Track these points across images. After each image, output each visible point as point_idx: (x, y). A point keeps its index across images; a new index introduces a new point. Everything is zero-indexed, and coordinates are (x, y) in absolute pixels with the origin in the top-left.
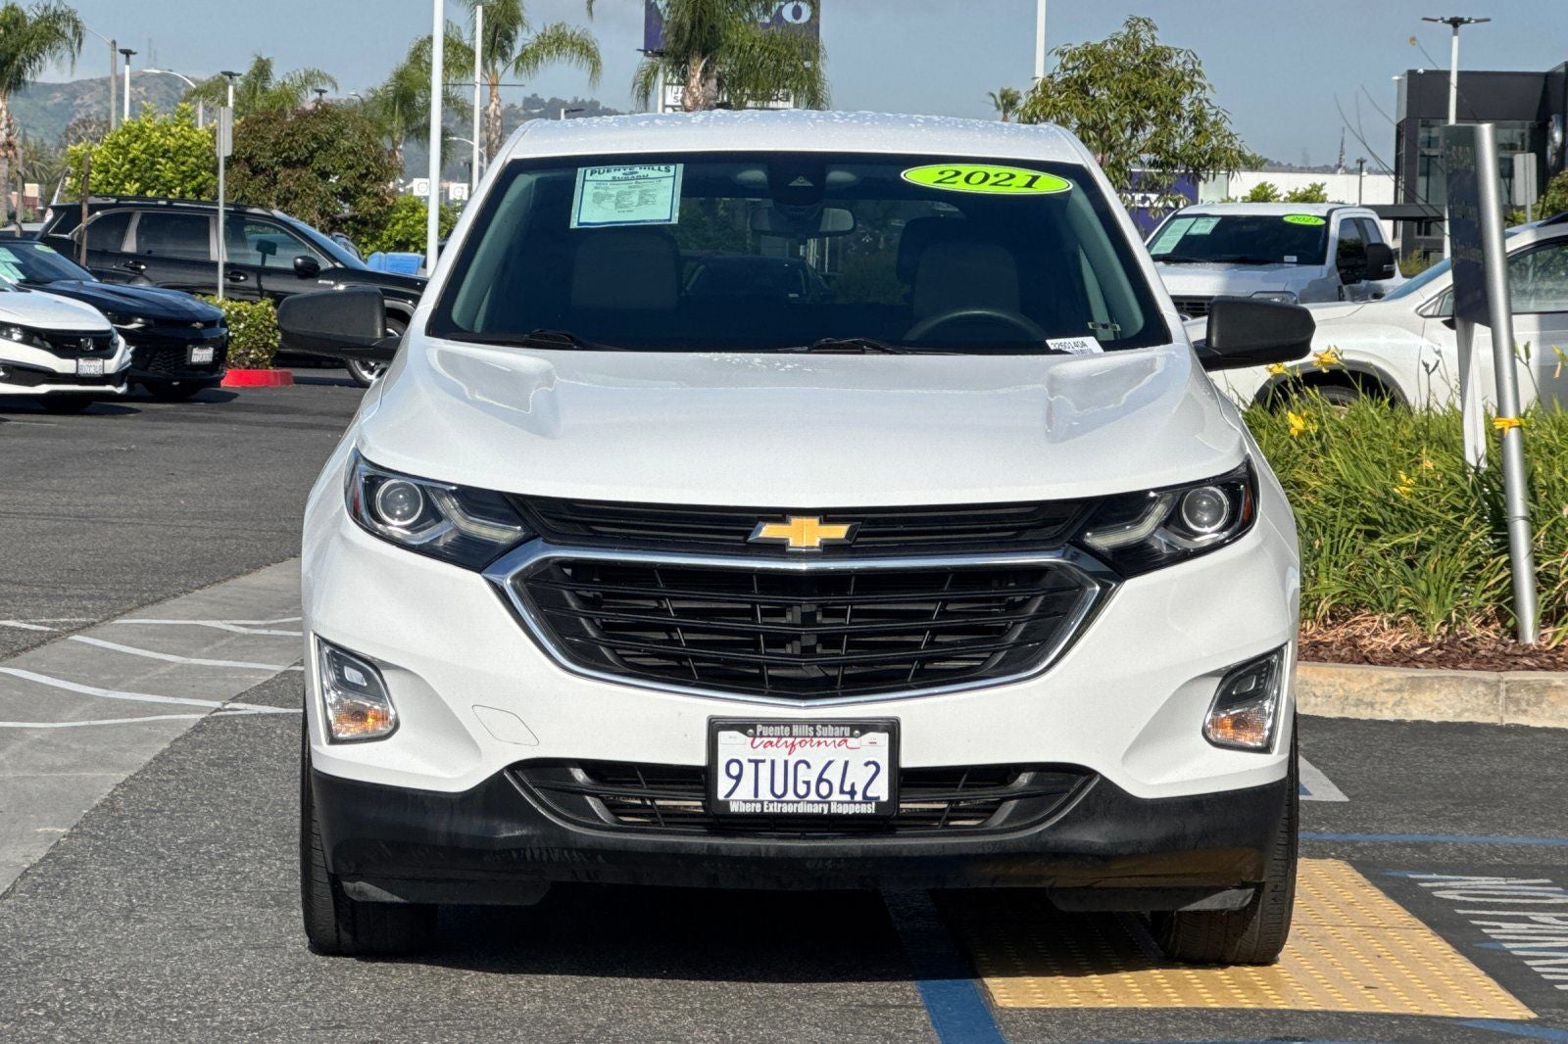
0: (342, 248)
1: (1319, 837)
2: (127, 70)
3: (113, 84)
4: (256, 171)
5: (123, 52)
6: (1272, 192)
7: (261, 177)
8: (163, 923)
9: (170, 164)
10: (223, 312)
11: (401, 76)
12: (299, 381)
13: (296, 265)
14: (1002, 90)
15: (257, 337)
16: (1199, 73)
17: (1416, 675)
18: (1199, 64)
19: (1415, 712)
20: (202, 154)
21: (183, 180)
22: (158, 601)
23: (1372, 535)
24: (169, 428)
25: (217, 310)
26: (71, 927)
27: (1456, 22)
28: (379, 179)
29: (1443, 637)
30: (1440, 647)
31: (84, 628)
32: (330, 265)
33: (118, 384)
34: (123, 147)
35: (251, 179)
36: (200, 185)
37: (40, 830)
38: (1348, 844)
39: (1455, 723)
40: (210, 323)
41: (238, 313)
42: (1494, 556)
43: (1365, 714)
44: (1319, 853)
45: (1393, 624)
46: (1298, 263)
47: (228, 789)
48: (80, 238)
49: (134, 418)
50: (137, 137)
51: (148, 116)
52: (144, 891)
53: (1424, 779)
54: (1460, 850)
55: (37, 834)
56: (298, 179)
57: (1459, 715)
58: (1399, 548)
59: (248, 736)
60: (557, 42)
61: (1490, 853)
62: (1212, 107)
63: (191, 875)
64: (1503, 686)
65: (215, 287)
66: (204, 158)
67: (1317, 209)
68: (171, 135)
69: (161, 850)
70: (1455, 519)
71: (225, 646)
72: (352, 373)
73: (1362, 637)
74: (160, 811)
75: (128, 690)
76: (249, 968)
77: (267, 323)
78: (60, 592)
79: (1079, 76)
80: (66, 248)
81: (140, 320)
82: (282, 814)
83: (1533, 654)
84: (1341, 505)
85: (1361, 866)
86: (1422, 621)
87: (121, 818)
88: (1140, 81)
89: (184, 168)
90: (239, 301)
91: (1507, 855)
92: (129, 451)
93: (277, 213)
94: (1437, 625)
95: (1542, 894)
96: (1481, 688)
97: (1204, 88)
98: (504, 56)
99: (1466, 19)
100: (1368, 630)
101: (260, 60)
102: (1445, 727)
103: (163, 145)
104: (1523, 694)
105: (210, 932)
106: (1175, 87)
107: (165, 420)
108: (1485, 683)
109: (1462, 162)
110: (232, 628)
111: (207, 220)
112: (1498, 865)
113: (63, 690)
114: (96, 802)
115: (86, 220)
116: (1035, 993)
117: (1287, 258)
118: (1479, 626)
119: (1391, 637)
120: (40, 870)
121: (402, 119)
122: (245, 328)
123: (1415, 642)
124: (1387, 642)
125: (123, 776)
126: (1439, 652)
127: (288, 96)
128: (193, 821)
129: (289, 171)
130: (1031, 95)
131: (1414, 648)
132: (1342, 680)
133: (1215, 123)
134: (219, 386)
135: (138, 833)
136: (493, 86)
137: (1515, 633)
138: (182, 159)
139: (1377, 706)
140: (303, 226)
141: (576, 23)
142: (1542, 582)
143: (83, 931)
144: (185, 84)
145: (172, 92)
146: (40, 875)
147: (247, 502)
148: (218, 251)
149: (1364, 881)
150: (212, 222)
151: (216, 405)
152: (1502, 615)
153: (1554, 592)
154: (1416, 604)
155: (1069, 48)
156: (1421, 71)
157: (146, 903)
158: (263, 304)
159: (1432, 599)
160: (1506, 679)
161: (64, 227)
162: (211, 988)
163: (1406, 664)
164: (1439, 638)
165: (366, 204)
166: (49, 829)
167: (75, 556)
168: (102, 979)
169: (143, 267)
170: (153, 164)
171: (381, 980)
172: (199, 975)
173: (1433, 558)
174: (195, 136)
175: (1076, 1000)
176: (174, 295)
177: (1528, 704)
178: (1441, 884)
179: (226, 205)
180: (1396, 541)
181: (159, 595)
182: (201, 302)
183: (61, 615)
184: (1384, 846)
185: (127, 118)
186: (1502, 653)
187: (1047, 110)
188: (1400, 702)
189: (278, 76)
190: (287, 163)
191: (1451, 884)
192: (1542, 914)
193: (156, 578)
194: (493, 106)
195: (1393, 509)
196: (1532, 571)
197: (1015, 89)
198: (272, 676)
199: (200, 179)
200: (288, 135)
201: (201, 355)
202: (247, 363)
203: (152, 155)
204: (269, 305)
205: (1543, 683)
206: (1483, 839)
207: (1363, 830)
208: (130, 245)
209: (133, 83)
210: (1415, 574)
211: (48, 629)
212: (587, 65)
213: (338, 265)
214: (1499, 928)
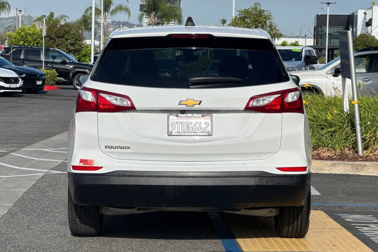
0: (71, 57)
1: (315, 204)
2: (20, 15)
3: (17, 18)
4: (51, 39)
5: (19, 11)
6: (287, 43)
7: (52, 40)
8: (37, 230)
9: (31, 37)
10: (44, 73)
11: (84, 16)
12: (62, 88)
13: (61, 61)
14: (222, 19)
15: (52, 78)
16: (271, 16)
17: (334, 163)
18: (271, 14)
19: (334, 172)
20: (38, 35)
21: (34, 41)
22: (31, 144)
23: (322, 129)
24: (32, 100)
25: (43, 72)
26: (14, 231)
27: (328, 4)
28: (80, 41)
29: (340, 153)
30: (339, 156)
31: (14, 151)
32: (69, 61)
33: (20, 90)
34: (20, 33)
35: (50, 41)
36: (38, 42)
37: (6, 205)
38: (322, 206)
39: (343, 174)
40: (41, 75)
41: (48, 73)
42: (351, 134)
43: (322, 172)
44: (316, 209)
45: (328, 150)
46: (295, 60)
47: (51, 193)
48: (10, 55)
49: (23, 98)
50: (23, 31)
51: (25, 26)
52: (32, 221)
53: (338, 189)
54: (350, 208)
55: (5, 206)
56: (61, 41)
57: (344, 172)
58: (329, 132)
59: (55, 179)
60: (120, 8)
61: (357, 209)
62: (274, 24)
63: (43, 217)
64: (355, 165)
65: (42, 67)
66: (38, 36)
67: (300, 48)
68: (31, 30)
69: (36, 210)
70: (342, 125)
71: (48, 155)
72: (74, 86)
73: (320, 153)
74: (35, 199)
75: (25, 167)
76: (59, 242)
77: (54, 75)
78: (8, 142)
79: (243, 17)
80: (7, 58)
81: (25, 75)
82: (65, 200)
83: (361, 158)
84: (315, 122)
85: (326, 212)
86: (335, 150)
87: (25, 201)
88: (257, 18)
89: (34, 38)
90: (48, 70)
91: (361, 209)
92: (23, 106)
93: (57, 49)
94: (338, 150)
95: (371, 219)
96: (350, 166)
97: (272, 19)
98: (108, 11)
99: (331, 3)
100: (322, 152)
101: (51, 12)
102: (341, 175)
103: (29, 33)
104: (360, 167)
105: (49, 232)
106: (265, 19)
107: (31, 98)
108: (351, 164)
109: (344, 40)
110: (50, 151)
111: (40, 51)
112: (359, 212)
113: (9, 167)
114: (19, 197)
115: (12, 51)
116: (252, 248)
117: (293, 59)
118: (348, 150)
119: (327, 153)
120: (6, 216)
121: (84, 26)
122: (49, 76)
123: (333, 155)
124: (326, 155)
125: (25, 190)
126: (339, 157)
127: (58, 21)
128: (43, 202)
129: (59, 39)
130: (232, 21)
131: (333, 156)
132: (316, 164)
133: (274, 27)
134: (43, 90)
135: (30, 205)
136: (105, 19)
137: (357, 152)
138: (33, 36)
139: (325, 170)
140: (62, 52)
141: (124, 4)
142: (363, 140)
143: (17, 232)
144: (33, 18)
145: (30, 20)
146: (6, 217)
147: (51, 118)
148: (43, 58)
149: (328, 216)
150: (41, 51)
151: (42, 94)
152: (354, 148)
153: (366, 143)
154: (333, 145)
155: (241, 10)
156: (320, 15)
157: (33, 224)
158: (53, 70)
159: (337, 144)
160: (356, 163)
161: (6, 52)
162: (50, 248)
163: (331, 160)
164: (339, 154)
165: (77, 47)
166: (8, 205)
167: (11, 133)
168: (23, 245)
169: (25, 62)
170: (27, 37)
171: (92, 245)
172: (46, 244)
173: (337, 134)
174: (37, 31)
175: (262, 250)
176: (32, 68)
177: (361, 170)
178: (346, 217)
179: (45, 47)
180: (328, 130)
181: (32, 142)
182: (39, 70)
183: (8, 148)
184: (331, 207)
185: (20, 26)
186: (354, 157)
187: (236, 24)
188: (330, 169)
189: (55, 16)
190: (58, 37)
191: (349, 217)
192: (372, 225)
193: (31, 138)
194: (105, 23)
195: (327, 123)
196: (361, 137)
197: (225, 19)
198: (59, 163)
199: (38, 41)
200: (58, 30)
201: (39, 83)
202: (50, 84)
203: (27, 35)
204: (55, 71)
205: (364, 165)
206: (355, 205)
207: (325, 202)
208: (22, 57)
209: (21, 17)
210: (333, 138)
211: (5, 151)
212: (127, 14)
213: (71, 61)
214: (362, 229)
